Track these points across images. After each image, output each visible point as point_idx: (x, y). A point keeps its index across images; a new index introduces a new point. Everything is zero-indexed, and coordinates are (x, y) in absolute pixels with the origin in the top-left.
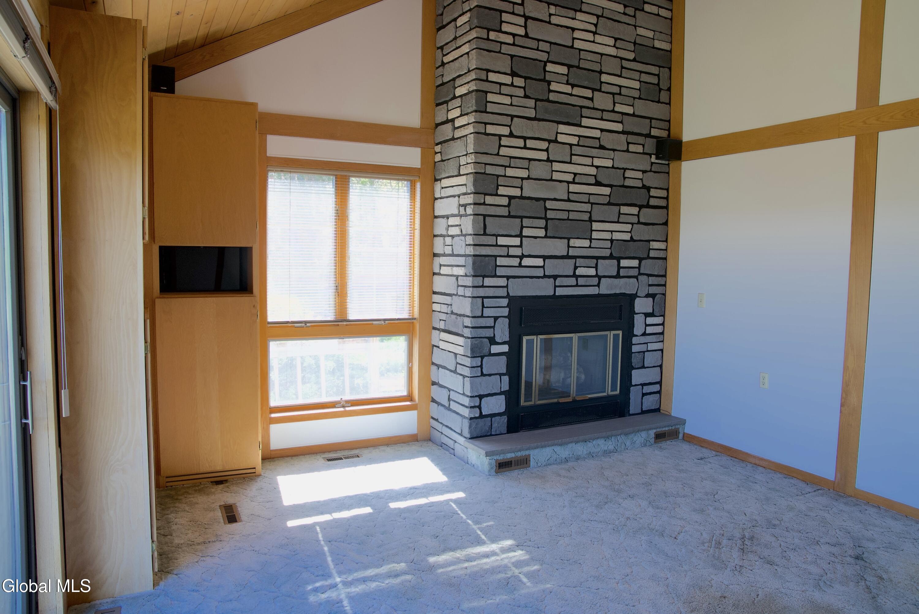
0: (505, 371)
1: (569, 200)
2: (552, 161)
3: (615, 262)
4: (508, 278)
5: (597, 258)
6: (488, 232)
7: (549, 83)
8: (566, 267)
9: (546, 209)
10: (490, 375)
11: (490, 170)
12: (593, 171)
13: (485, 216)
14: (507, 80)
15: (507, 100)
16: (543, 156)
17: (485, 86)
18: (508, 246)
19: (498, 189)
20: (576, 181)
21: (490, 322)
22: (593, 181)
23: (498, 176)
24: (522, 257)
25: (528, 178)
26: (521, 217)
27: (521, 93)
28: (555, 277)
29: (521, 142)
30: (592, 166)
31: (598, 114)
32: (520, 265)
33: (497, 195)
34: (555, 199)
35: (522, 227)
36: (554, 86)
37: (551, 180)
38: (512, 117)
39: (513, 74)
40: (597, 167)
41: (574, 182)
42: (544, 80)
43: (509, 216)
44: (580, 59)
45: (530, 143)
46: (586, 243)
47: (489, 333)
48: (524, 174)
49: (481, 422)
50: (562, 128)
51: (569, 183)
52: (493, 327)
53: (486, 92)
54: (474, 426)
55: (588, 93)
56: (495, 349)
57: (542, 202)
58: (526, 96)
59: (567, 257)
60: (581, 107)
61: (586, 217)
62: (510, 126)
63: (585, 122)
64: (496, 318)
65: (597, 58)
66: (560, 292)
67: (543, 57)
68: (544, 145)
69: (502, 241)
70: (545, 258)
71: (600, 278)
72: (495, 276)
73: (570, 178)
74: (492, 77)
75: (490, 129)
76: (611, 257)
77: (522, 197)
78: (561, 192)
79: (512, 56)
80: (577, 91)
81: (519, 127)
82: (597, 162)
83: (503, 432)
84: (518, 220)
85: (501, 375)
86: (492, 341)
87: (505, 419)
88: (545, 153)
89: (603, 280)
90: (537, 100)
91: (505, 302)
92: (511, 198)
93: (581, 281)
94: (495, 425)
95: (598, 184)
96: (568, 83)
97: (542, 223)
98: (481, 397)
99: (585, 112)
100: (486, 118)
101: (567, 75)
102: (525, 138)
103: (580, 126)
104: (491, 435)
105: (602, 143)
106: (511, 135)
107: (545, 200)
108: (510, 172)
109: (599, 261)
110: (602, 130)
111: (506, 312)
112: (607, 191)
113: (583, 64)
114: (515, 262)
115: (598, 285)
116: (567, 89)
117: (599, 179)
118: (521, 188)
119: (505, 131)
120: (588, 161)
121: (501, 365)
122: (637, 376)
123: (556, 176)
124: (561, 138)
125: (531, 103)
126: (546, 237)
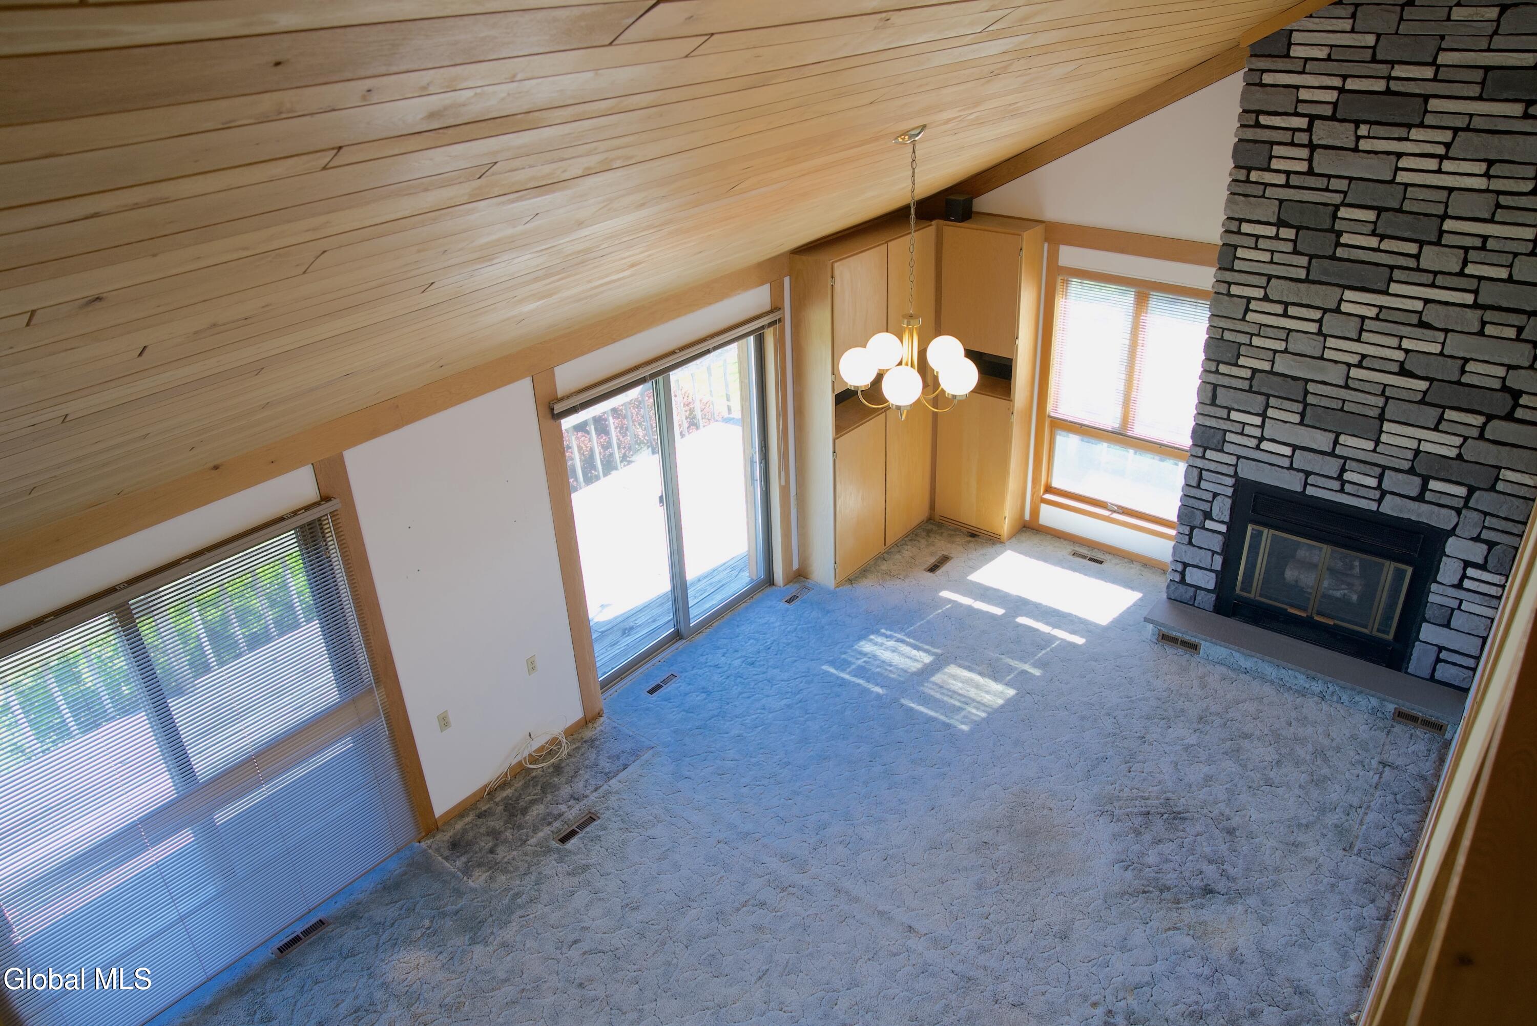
0: (1219, 550)
1: (1347, 387)
2: (1325, 336)
3: (1417, 481)
4: (1239, 457)
5: (1384, 468)
6: (1218, 402)
7: (1339, 234)
8: (1332, 466)
9: (1306, 392)
10: (1201, 548)
11: (1228, 336)
12: (1399, 356)
13: (1215, 387)
14: (1271, 231)
15: (1266, 257)
16: (1313, 327)
17: (1234, 239)
18: (1244, 424)
19: (1238, 358)
20: (1364, 364)
21: (1209, 497)
22: (1396, 369)
23: (1240, 344)
24: (1262, 439)
25: (1286, 351)
26: (1268, 396)
27: (1289, 247)
28: (1308, 474)
29: (1279, 309)
30: (1399, 348)
31: (1427, 278)
32: (1258, 448)
33: (1236, 365)
34: (1323, 383)
35: (1267, 406)
36: (1345, 239)
37: (1322, 358)
38: (1270, 277)
39: (1281, 223)
40: (1407, 351)
41: (1359, 365)
42: (1332, 230)
43: (1250, 390)
44: (1404, 198)
45: (1292, 311)
46: (1370, 445)
47: (1206, 506)
48: (1280, 346)
49: (1182, 588)
50: (1349, 295)
51: (1349, 365)
52: (1212, 502)
53: (1236, 247)
54: (1173, 588)
55: (1412, 248)
56: (1209, 524)
57: (1302, 383)
58: (1296, 252)
59: (1332, 454)
60: (1392, 268)
61: (1375, 413)
62: (1265, 288)
63: (1394, 288)
64: (1215, 495)
65: (1442, 196)
66: (1310, 491)
67: (1337, 199)
68: (1317, 315)
69: (1234, 415)
70: (1295, 448)
71: (1384, 493)
72: (1222, 451)
73: (1354, 359)
74: (1246, 228)
75: (1234, 290)
76: (1412, 471)
77: (1271, 372)
78: (1336, 375)
79: (1281, 201)
80: (1386, 245)
81: (1277, 289)
82: (1406, 344)
83: (1206, 608)
84: (1261, 399)
85: (1214, 553)
86: (1208, 515)
87: (1213, 597)
88: (1317, 325)
89: (1388, 497)
90: (1311, 257)
91: (1230, 481)
92: (1255, 371)
93: (1348, 488)
94: (1198, 598)
95: (1404, 372)
96: (1373, 234)
97: (1299, 407)
98: (1185, 565)
99: (1397, 274)
100: (1228, 276)
101: (1375, 223)
102: (1286, 305)
103: (1386, 293)
104: (1193, 605)
105: (1424, 319)
106: (1266, 298)
107: (1307, 381)
108: (1256, 341)
109: (1387, 471)
110: (1427, 301)
111: (1229, 492)
112: (1423, 385)
113: (1407, 206)
114: (1253, 443)
115: (1380, 501)
116: (1373, 242)
117: (1407, 366)
118: (1273, 362)
119: (1259, 293)
120: (1394, 342)
121: (1217, 543)
122: (1428, 632)
123: (1328, 354)
124: (1345, 307)
125: (1304, 261)
126: (1301, 423)
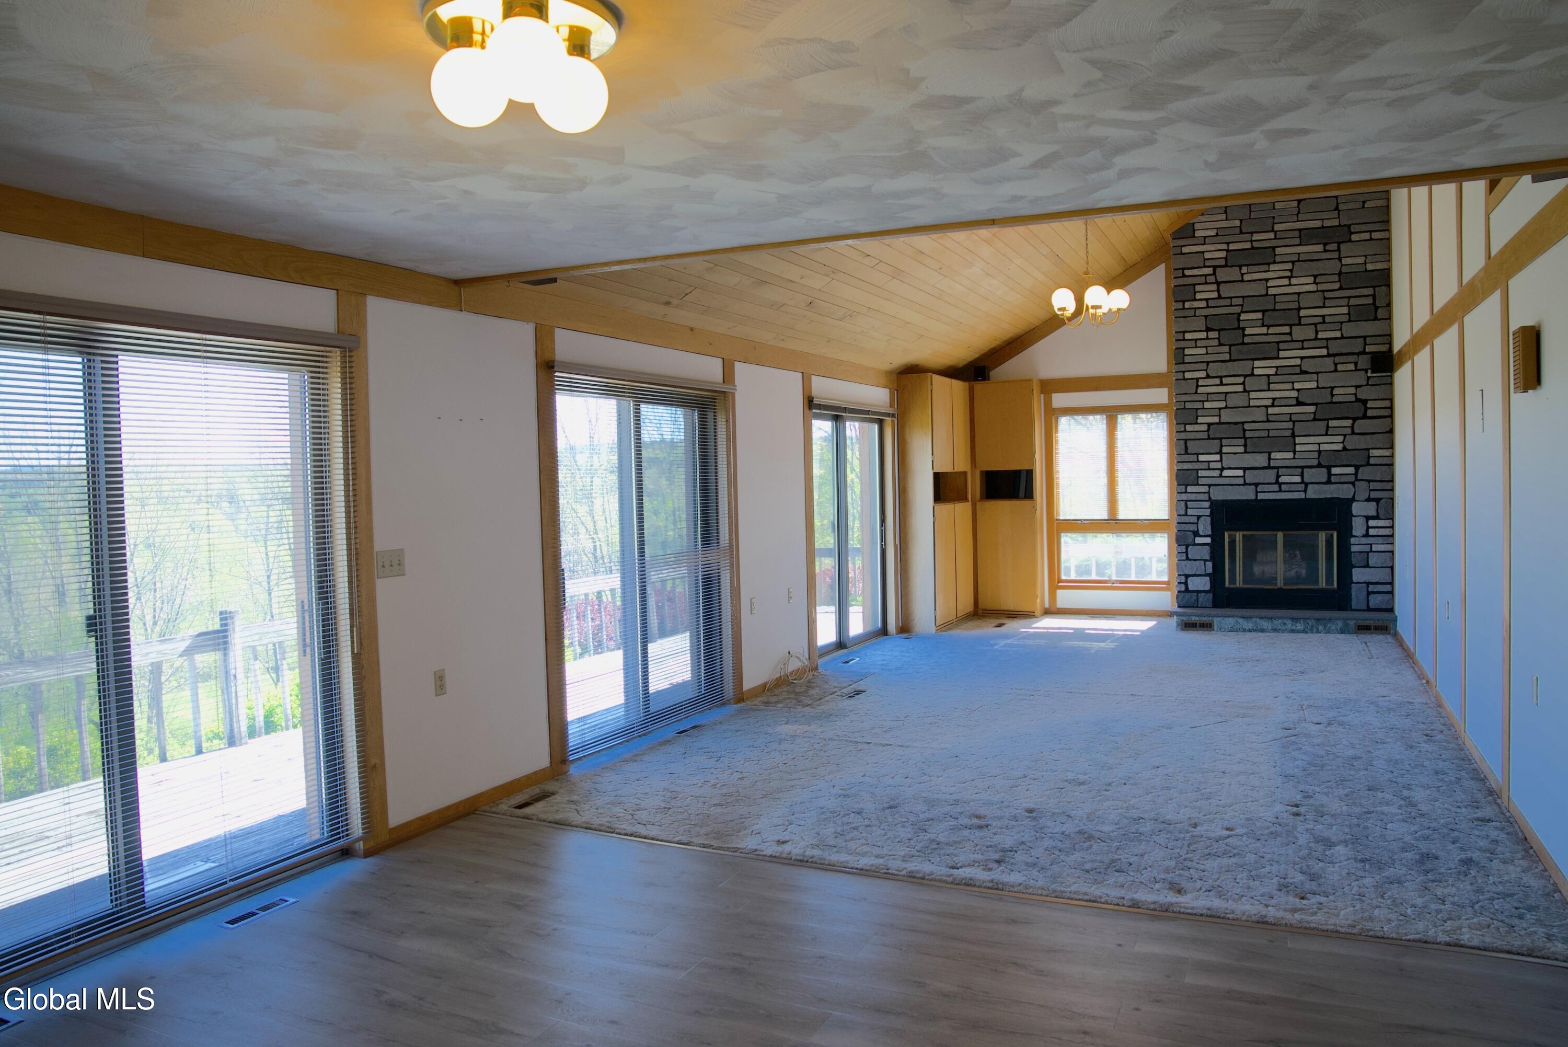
0: (1208, 558)
1: (1268, 421)
2: (1248, 392)
3: (1324, 470)
4: (1210, 486)
5: (1303, 468)
6: (1189, 451)
7: (1244, 329)
8: (1270, 476)
9: (1244, 430)
10: (1195, 560)
11: (1188, 405)
12: (1294, 394)
13: (1186, 441)
14: (1203, 335)
15: (1203, 351)
16: (1240, 388)
17: (1182, 344)
18: (1209, 462)
19: (1197, 419)
20: (1275, 404)
21: (1194, 520)
22: (1295, 403)
23: (1197, 409)
24: (1222, 469)
25: (1226, 407)
26: (1221, 439)
27: (1216, 342)
28: (1256, 485)
29: (1217, 381)
30: (1293, 389)
31: (1299, 345)
32: (1221, 476)
33: (1197, 423)
34: (1254, 422)
35: (1222, 446)
36: (1248, 331)
37: (1249, 406)
38: (1208, 363)
39: (1208, 330)
40: (1298, 390)
41: (1273, 406)
42: (1239, 328)
43: (1209, 438)
44: (1275, 303)
45: (1225, 381)
46: (1290, 455)
47: (1193, 528)
48: (1222, 405)
49: (1187, 595)
50: (1257, 363)
51: (1267, 407)
52: (1197, 523)
53: (1184, 349)
54: (1181, 597)
55: (1286, 329)
56: (1198, 540)
57: (1240, 425)
58: (1220, 344)
59: (1269, 467)
60: (1278, 343)
61: (1289, 433)
62: (1206, 370)
63: (1282, 354)
64: (1199, 517)
65: (1295, 297)
66: (1261, 496)
67: (1238, 309)
68: (1241, 380)
69: (1202, 458)
70: (1244, 469)
71: (1306, 485)
72: (1198, 484)
73: (1269, 402)
74: (1188, 336)
75: (1188, 375)
76: (1319, 465)
77: (1220, 423)
78: (1260, 415)
79: (1206, 317)
80: (1271, 330)
81: (1214, 369)
82: (1297, 386)
83: (1207, 605)
84: (1217, 442)
85: (1205, 561)
86: (1196, 534)
87: (1210, 596)
88: (1242, 386)
89: (1310, 486)
90: (1230, 346)
91: (1207, 504)
92: (1209, 425)
93: (1284, 487)
94: (1201, 600)
95: (1299, 404)
96: (1263, 325)
97: (1242, 441)
98: (1187, 576)
99: (1282, 346)
100: (1182, 368)
101: (1262, 319)
102: (1221, 377)
103: (1278, 358)
104: (1197, 607)
105: (1303, 369)
106: (1208, 377)
107: (1243, 423)
108: (1207, 405)
109: (1305, 470)
110: (1302, 358)
111: (1208, 512)
112: (1312, 409)
113: (1278, 306)
114: (1217, 473)
115: (1305, 491)
116: (1264, 330)
117: (1300, 400)
118: (1220, 416)
119: (1203, 374)
120: (1289, 386)
121: (1205, 553)
122: (1358, 575)
123: (1253, 403)
124: (1256, 372)
125: (1226, 349)
126: (1246, 452)
